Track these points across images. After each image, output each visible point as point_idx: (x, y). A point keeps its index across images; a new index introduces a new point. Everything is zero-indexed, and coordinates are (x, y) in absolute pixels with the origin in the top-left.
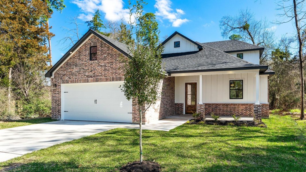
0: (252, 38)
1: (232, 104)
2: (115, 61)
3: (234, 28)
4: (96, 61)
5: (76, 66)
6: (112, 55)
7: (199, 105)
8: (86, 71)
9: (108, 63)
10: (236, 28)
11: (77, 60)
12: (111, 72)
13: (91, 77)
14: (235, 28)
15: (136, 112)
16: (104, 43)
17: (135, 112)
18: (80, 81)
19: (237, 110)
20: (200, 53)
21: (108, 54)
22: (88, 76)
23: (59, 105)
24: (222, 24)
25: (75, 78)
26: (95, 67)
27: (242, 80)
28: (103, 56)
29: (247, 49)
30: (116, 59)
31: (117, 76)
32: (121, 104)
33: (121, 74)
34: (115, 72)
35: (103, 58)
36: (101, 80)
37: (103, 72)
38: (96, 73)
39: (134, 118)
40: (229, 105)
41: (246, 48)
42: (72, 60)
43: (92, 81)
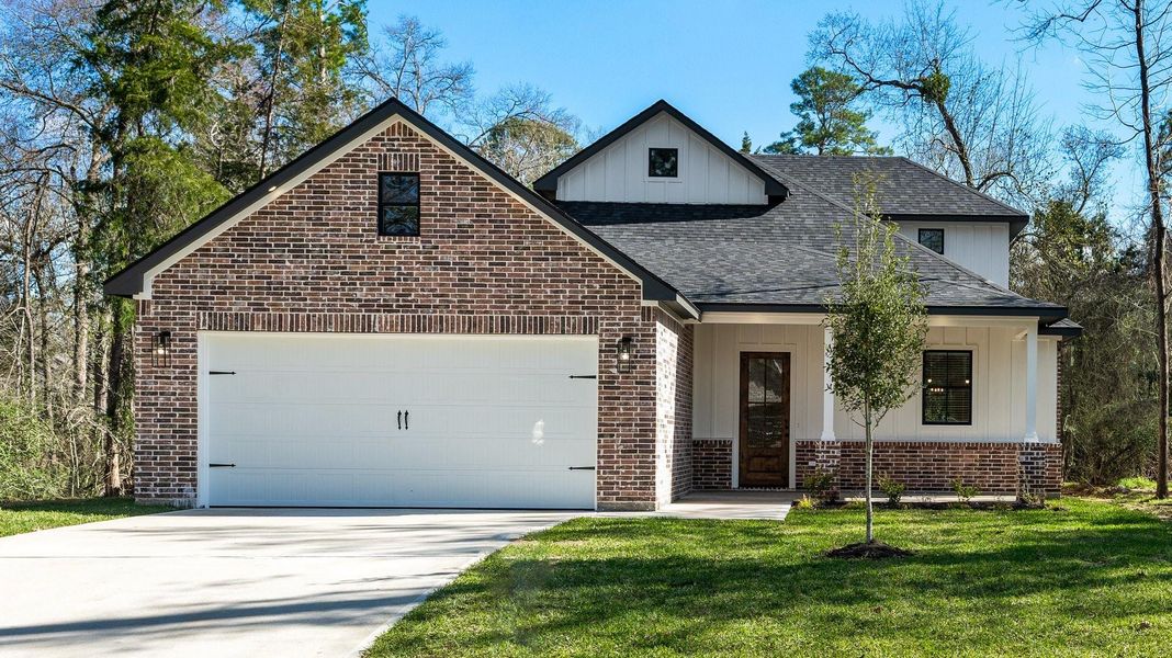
0: (959, 144)
1: (931, 445)
2: (516, 248)
3: (878, 81)
4: (417, 242)
5: (298, 252)
6: (502, 221)
7: (823, 443)
8: (358, 279)
9: (478, 253)
10: (886, 83)
11: (307, 226)
12: (494, 296)
13: (388, 308)
14: (881, 83)
15: (617, 462)
16: (455, 167)
17: (609, 462)
18: (324, 326)
19: (952, 469)
20: (776, 216)
21: (477, 216)
22: (368, 305)
23: (188, 433)
24: (821, 49)
25: (292, 310)
26: (412, 269)
27: (971, 352)
28: (456, 221)
29: (960, 212)
30: (518, 243)
31: (524, 313)
32: (538, 433)
33: (547, 308)
34: (516, 297)
35: (454, 231)
36: (441, 326)
37: (451, 291)
38: (416, 296)
39: (606, 487)
40: (919, 447)
41: (955, 209)
42: (271, 224)
43: (392, 328)
